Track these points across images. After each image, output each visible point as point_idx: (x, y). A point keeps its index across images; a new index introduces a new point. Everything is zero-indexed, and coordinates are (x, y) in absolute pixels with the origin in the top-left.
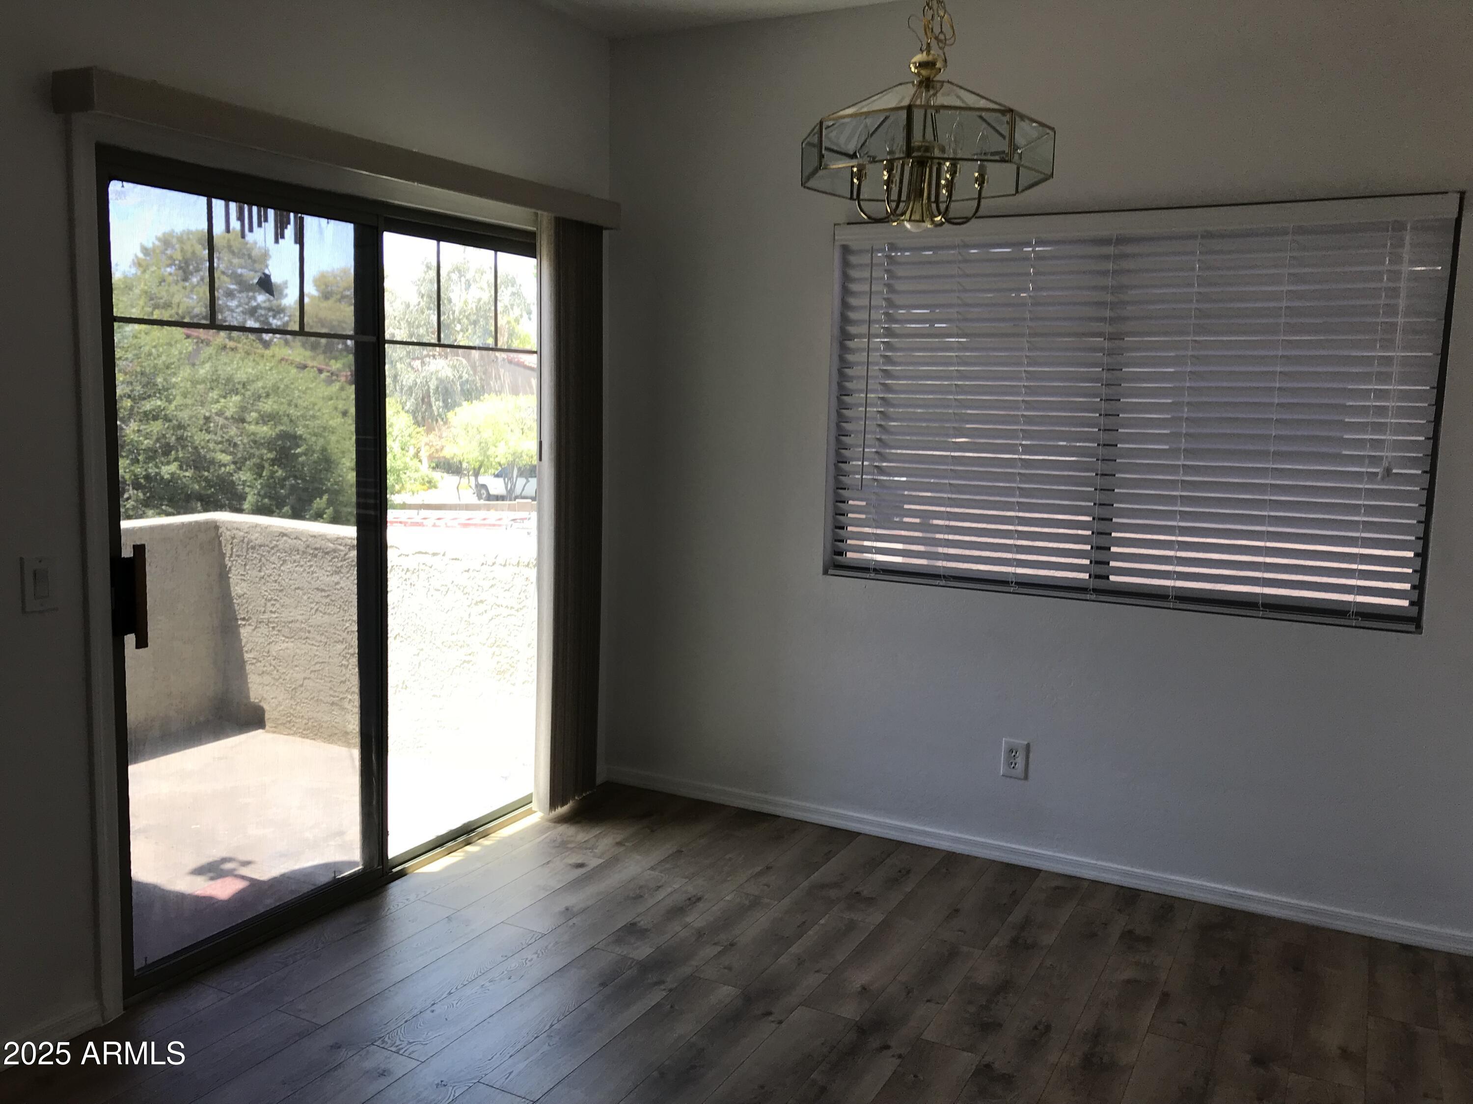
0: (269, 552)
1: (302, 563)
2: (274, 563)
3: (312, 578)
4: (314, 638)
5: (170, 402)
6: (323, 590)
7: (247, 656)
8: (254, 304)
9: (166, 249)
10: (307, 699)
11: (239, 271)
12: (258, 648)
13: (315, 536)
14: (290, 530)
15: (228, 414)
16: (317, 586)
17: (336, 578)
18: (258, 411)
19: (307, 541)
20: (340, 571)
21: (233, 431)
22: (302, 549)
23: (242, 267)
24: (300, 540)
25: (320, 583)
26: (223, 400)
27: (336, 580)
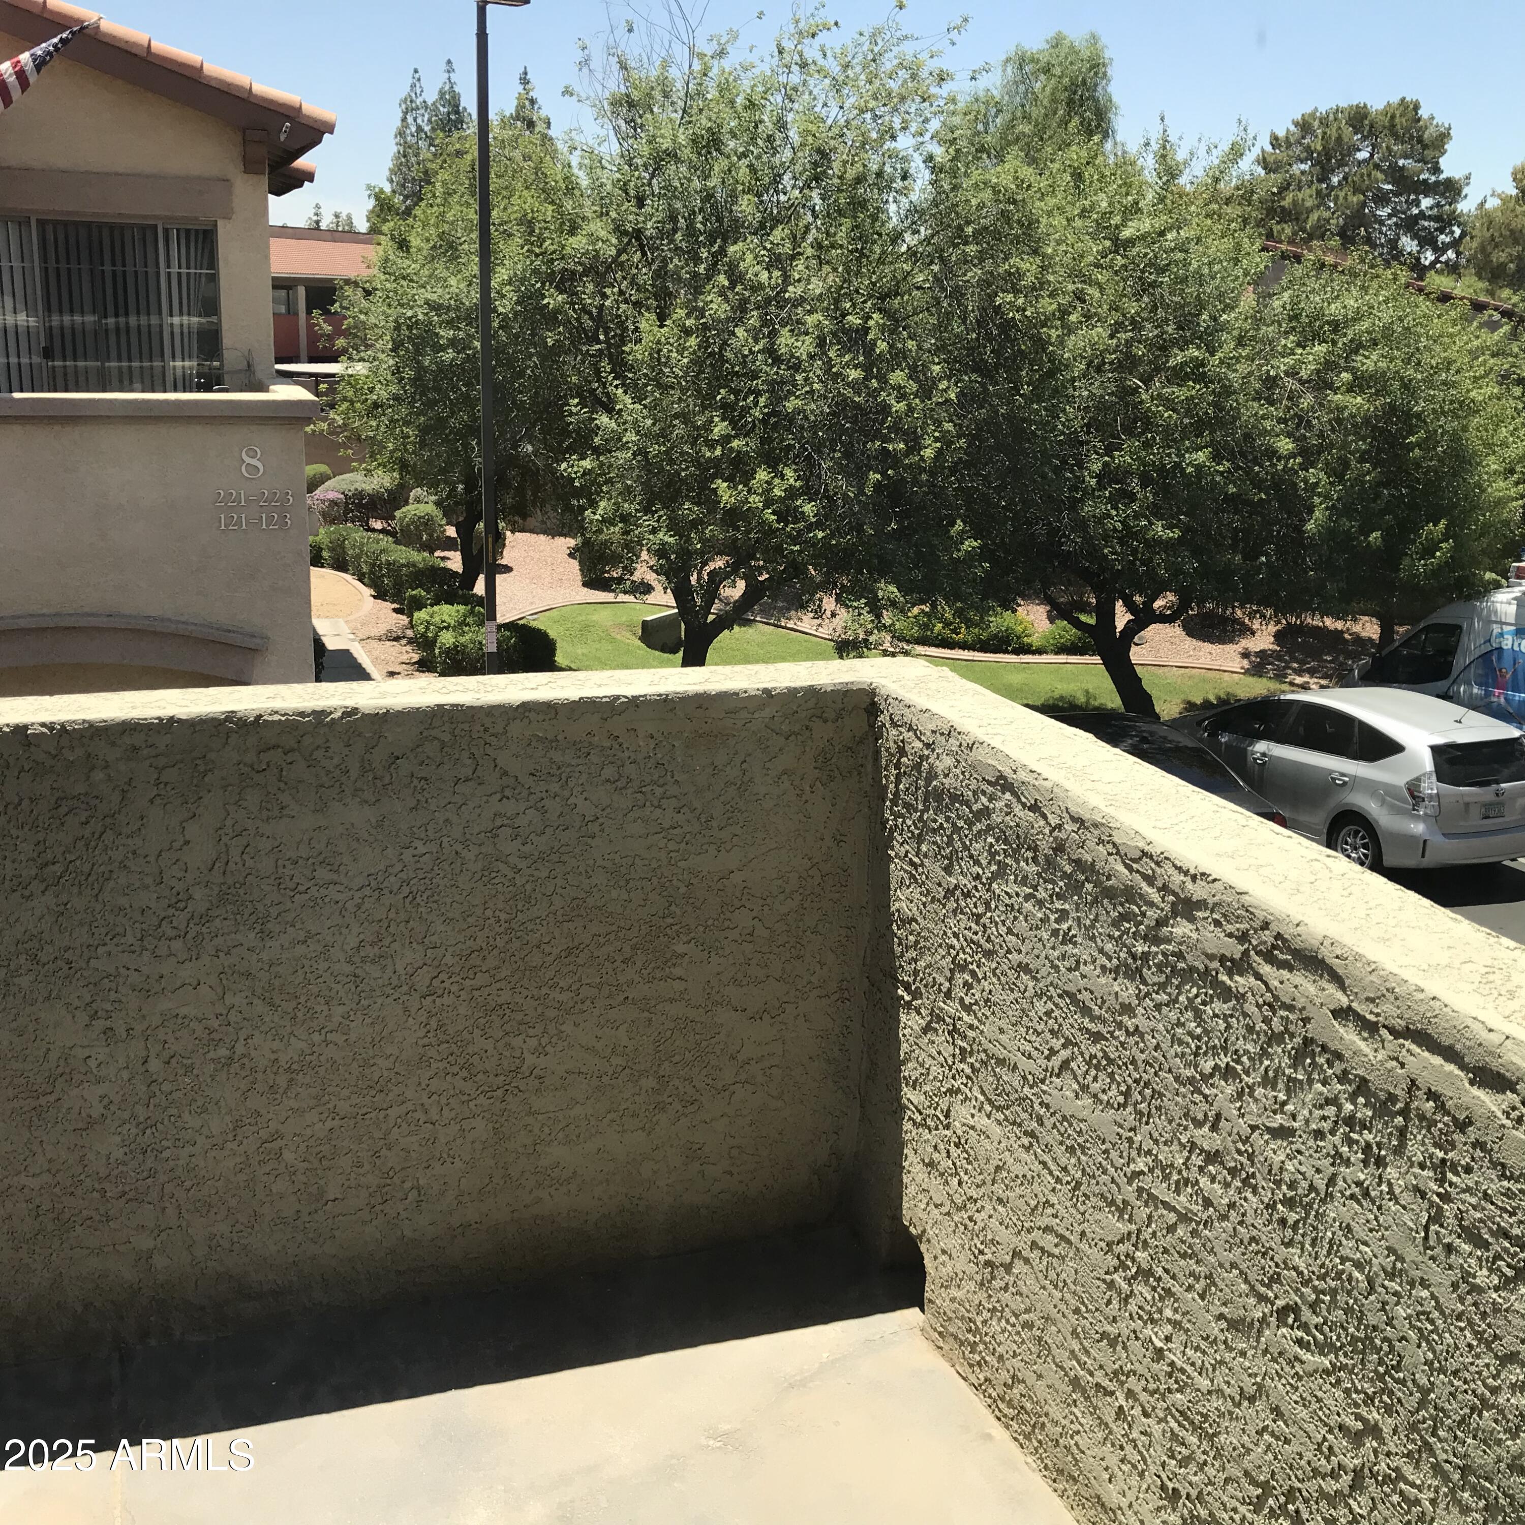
0: (970, 824)
1: (1042, 894)
2: (977, 863)
3: (1063, 957)
4: (1048, 1148)
5: (1212, 354)
6: (1086, 1011)
7: (909, 1094)
8: (1415, 211)
9: (1304, 138)
10: (1017, 1316)
11: (1401, 162)
12: (927, 1088)
13: (1079, 821)
14: (1022, 775)
15: (1304, 374)
16: (1071, 988)
17: (1127, 990)
18: (1353, 370)
19: (1059, 827)
20: (1139, 970)
21: (1307, 401)
22: (1045, 846)
23: (1406, 157)
24: (1045, 817)
25: (1082, 983)
26: (1299, 351)
27: (1124, 997)
